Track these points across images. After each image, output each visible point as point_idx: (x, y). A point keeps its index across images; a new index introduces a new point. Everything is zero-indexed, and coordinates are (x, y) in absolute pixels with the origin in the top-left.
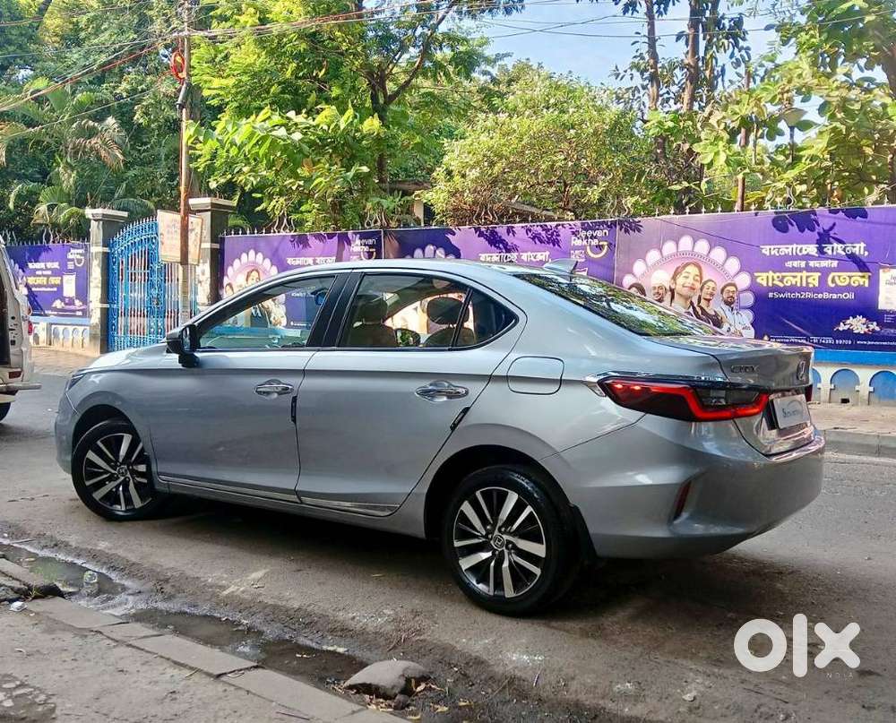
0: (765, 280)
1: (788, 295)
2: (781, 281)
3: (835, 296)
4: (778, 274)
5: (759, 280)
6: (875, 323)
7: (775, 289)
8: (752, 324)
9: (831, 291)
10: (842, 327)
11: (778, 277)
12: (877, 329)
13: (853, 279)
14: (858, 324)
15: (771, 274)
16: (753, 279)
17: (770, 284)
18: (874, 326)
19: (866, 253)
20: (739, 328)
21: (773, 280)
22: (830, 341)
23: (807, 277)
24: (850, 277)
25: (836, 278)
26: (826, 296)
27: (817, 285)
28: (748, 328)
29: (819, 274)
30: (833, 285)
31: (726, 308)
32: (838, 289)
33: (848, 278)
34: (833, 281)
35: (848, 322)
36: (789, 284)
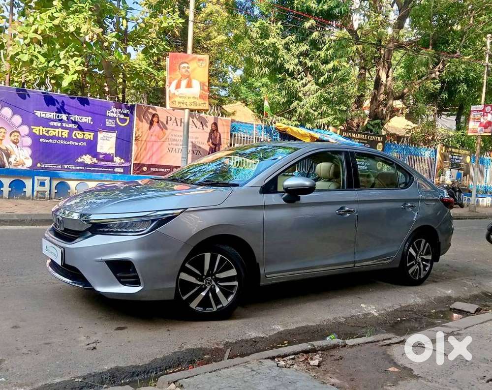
0: (38, 131)
1: (51, 141)
2: (47, 132)
3: (76, 144)
4: (45, 129)
5: (34, 131)
6: (95, 159)
7: (44, 136)
8: (30, 156)
9: (74, 140)
10: (79, 160)
11: (46, 130)
12: (96, 162)
13: (85, 135)
14: (87, 159)
15: (41, 128)
16: (31, 130)
17: (41, 134)
18: (95, 160)
19: (92, 123)
20: (23, 158)
21: (43, 131)
22: (74, 167)
23: (62, 132)
24: (84, 134)
25: (77, 134)
26: (72, 143)
27: (67, 137)
28: (29, 159)
29: (68, 131)
30: (75, 138)
31: (14, 145)
32: (78, 140)
33: (83, 135)
34: (75, 135)
35: (82, 157)
36: (52, 135)
